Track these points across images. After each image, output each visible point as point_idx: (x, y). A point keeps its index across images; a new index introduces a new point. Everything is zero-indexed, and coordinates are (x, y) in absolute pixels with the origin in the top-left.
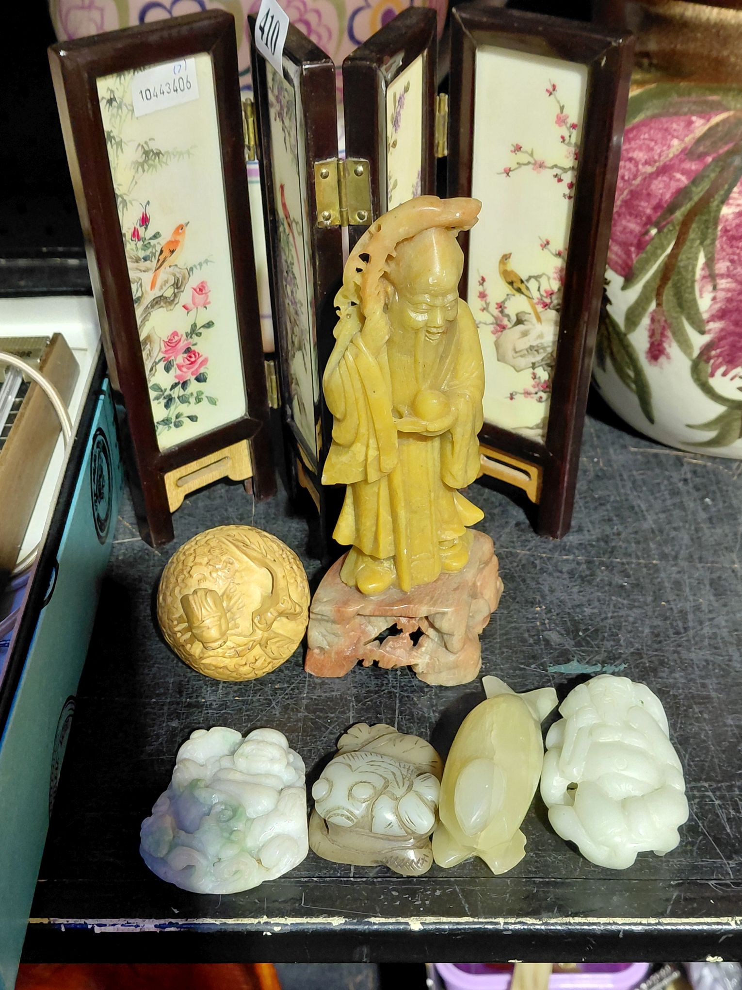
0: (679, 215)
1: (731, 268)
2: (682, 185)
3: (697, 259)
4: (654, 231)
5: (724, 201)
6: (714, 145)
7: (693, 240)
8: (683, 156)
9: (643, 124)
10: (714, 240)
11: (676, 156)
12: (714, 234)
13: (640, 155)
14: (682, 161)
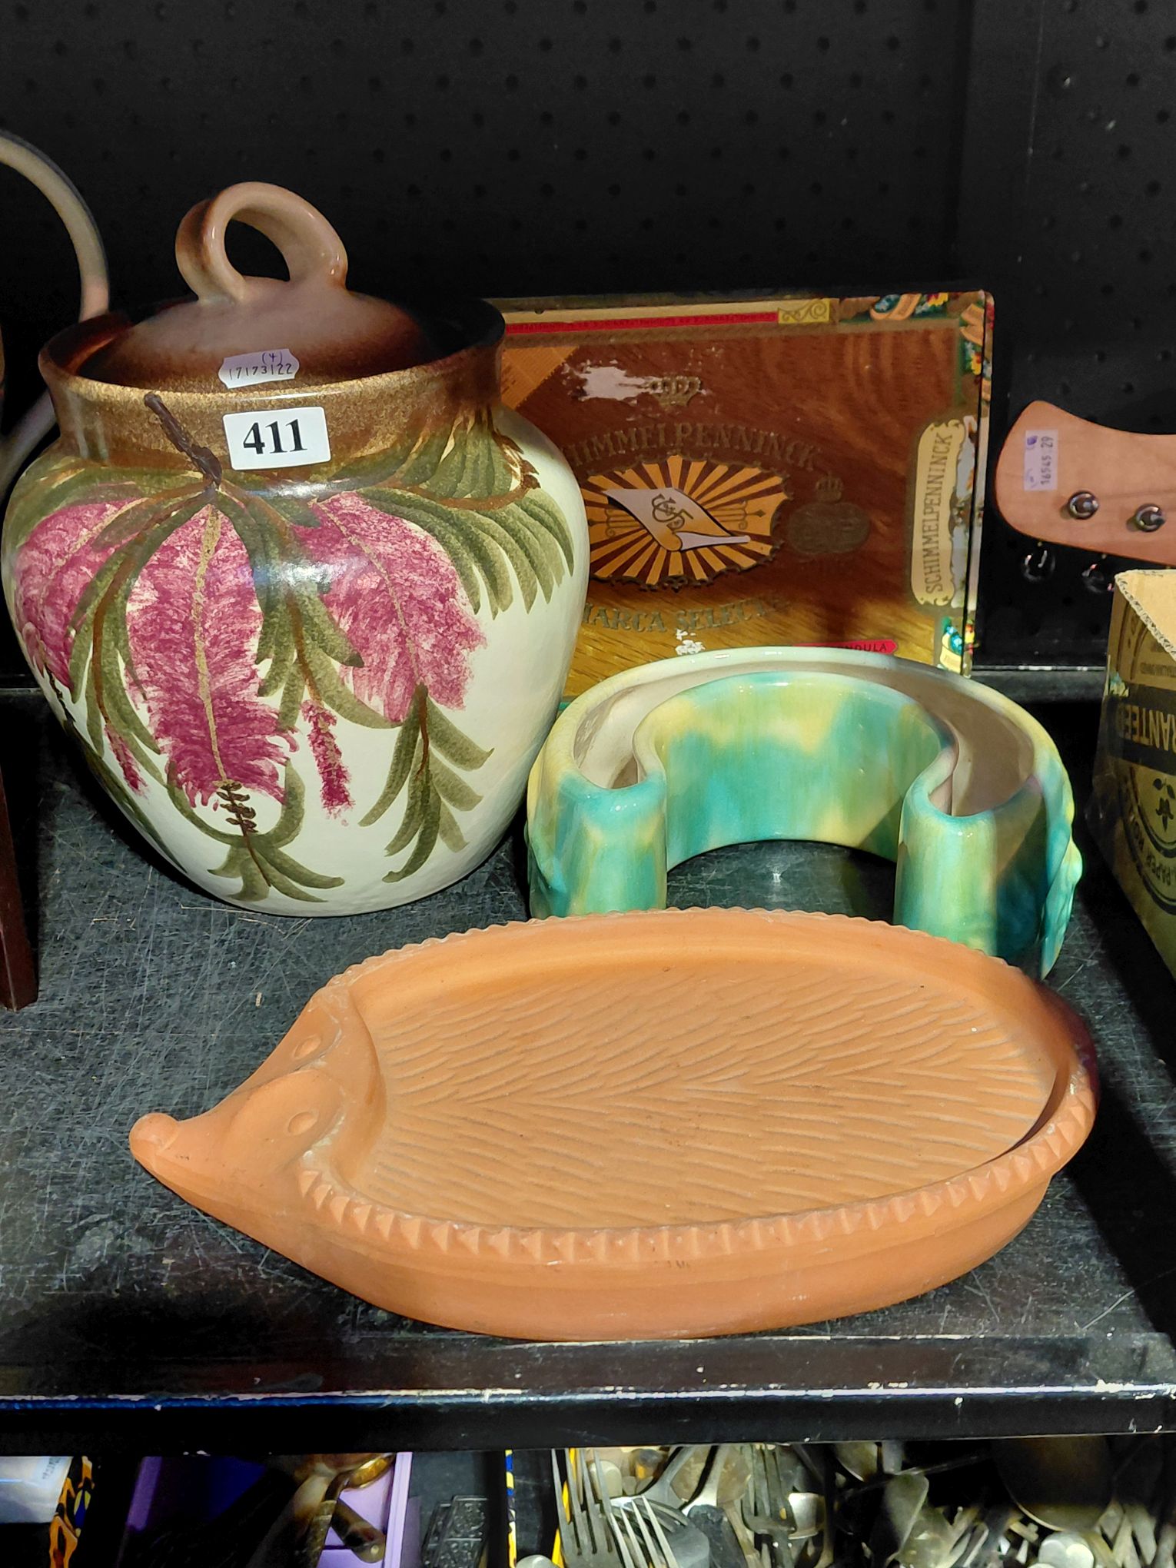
0: (90, 613)
1: (152, 673)
2: (89, 580)
3: (117, 664)
4: (73, 633)
5: (127, 597)
6: (120, 533)
7: (108, 641)
8: (89, 548)
9: (61, 513)
10: (126, 641)
11: (83, 547)
12: (125, 634)
13: (53, 547)
14: (87, 553)
